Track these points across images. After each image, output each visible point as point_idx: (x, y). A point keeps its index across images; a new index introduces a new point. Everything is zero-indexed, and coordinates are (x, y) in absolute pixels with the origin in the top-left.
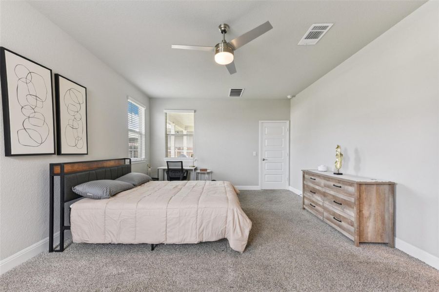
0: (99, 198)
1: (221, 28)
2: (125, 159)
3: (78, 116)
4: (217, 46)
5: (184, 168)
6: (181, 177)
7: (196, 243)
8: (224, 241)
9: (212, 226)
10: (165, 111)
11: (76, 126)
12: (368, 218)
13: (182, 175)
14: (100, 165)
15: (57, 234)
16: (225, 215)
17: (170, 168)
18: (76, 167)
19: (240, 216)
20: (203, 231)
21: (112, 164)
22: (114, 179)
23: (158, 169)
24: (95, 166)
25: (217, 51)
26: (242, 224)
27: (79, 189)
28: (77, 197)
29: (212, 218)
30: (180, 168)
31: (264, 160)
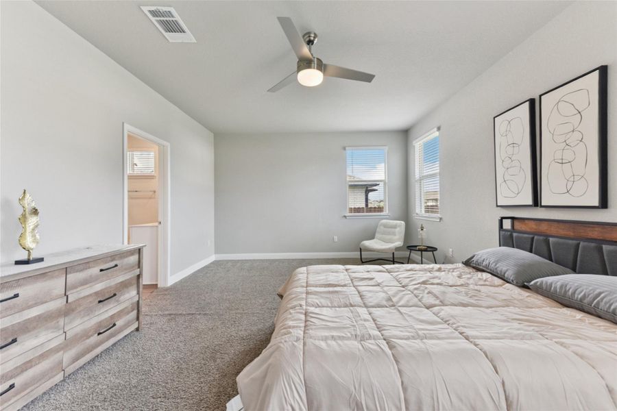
11: (567, 157)
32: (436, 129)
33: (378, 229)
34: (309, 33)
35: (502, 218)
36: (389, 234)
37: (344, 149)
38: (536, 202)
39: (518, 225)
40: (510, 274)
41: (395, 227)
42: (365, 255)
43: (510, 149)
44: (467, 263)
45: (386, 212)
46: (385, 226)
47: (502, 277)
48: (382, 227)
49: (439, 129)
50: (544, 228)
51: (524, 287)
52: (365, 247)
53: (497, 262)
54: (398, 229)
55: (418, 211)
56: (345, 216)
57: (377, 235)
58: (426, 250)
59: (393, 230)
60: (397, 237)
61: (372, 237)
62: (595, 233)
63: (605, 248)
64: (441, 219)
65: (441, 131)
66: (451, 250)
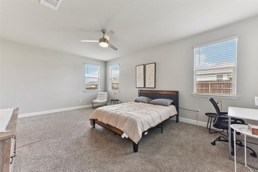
32: (118, 64)
33: (97, 95)
34: (104, 30)
35: (139, 90)
36: (102, 97)
37: (85, 64)
38: (145, 87)
39: (142, 92)
40: (146, 101)
41: (104, 94)
42: (95, 105)
43: (139, 75)
44: (135, 101)
45: (99, 89)
46: (100, 94)
47: (144, 102)
48: (99, 95)
49: (119, 64)
50: (147, 92)
51: (149, 103)
52: (95, 102)
53: (142, 99)
54: (105, 95)
55: (110, 89)
56: (84, 91)
57: (97, 98)
58: (116, 101)
59: (103, 95)
60: (105, 98)
61: (96, 99)
62: (154, 92)
63: (157, 95)
64: (119, 91)
65: (120, 65)
66: (122, 100)
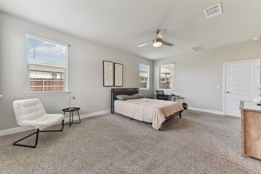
0: (121, 100)
1: (156, 32)
2: (137, 88)
3: (120, 74)
4: (154, 40)
5: (164, 94)
6: (163, 99)
7: (142, 121)
8: (151, 123)
9: (148, 116)
10: (159, 66)
11: (119, 77)
12: (256, 139)
13: (163, 97)
14: (126, 90)
15: (112, 109)
16: (152, 113)
17: (158, 94)
18: (118, 90)
19: (159, 115)
20: (144, 117)
21: (131, 90)
22: (130, 96)
23: (154, 94)
24: (124, 90)
25: (154, 42)
26: (159, 118)
27: (117, 97)
28: (117, 99)
29: (148, 113)
30: (162, 94)
31: (228, 92)
